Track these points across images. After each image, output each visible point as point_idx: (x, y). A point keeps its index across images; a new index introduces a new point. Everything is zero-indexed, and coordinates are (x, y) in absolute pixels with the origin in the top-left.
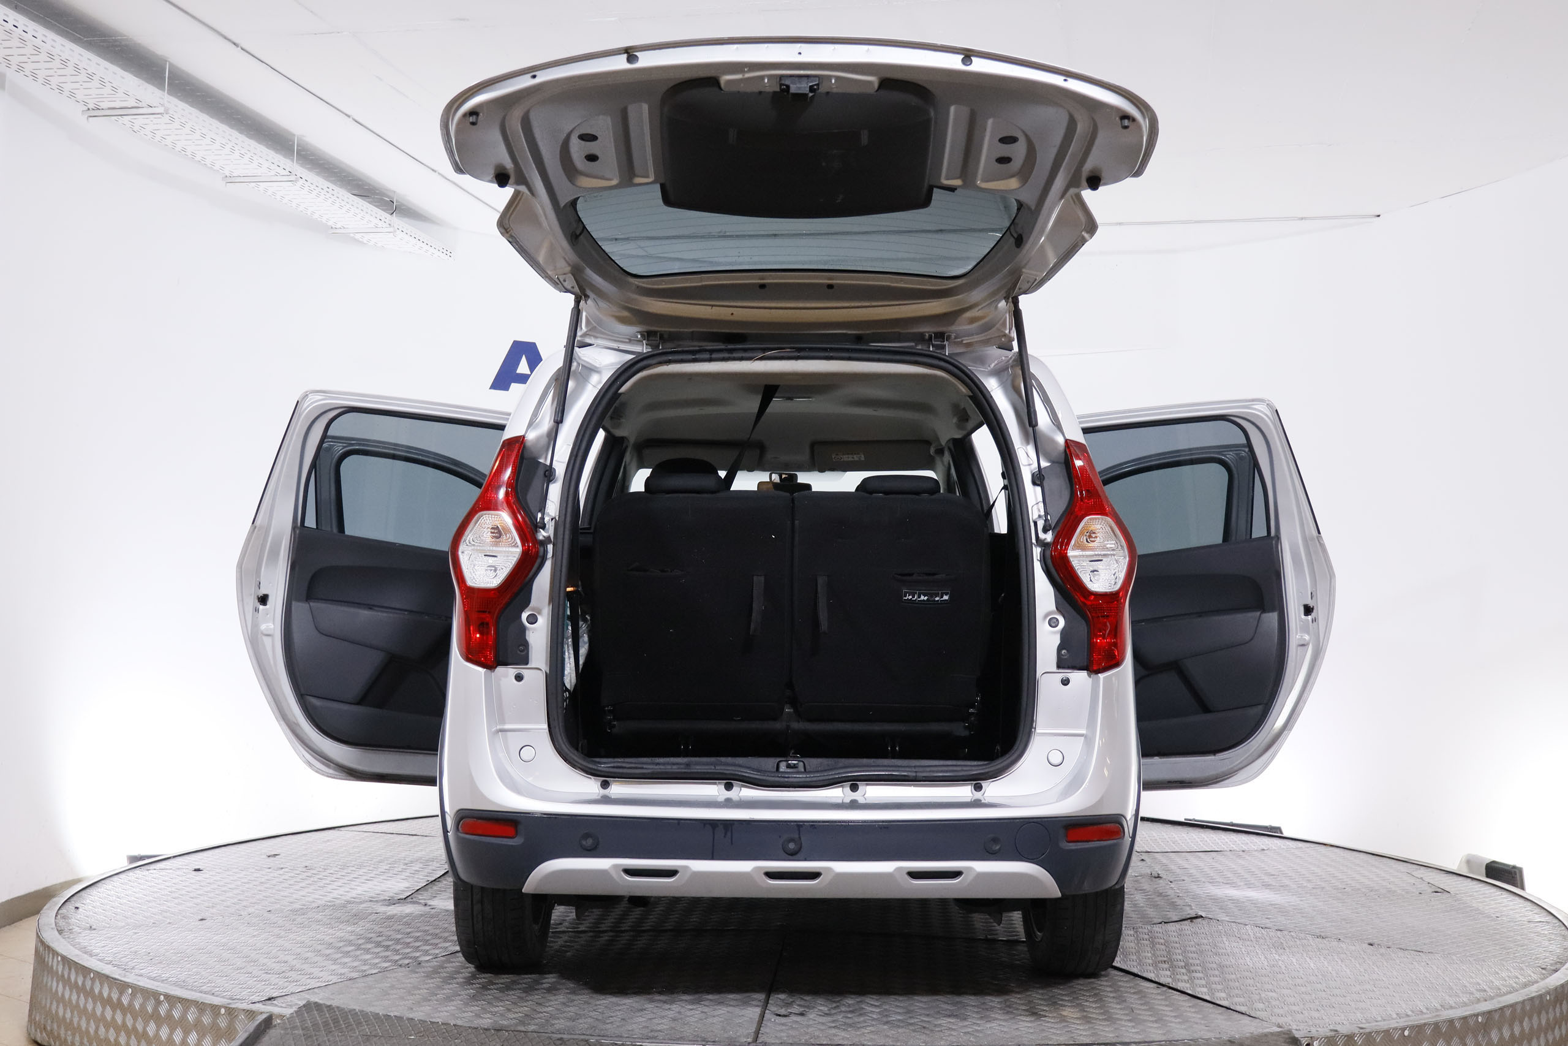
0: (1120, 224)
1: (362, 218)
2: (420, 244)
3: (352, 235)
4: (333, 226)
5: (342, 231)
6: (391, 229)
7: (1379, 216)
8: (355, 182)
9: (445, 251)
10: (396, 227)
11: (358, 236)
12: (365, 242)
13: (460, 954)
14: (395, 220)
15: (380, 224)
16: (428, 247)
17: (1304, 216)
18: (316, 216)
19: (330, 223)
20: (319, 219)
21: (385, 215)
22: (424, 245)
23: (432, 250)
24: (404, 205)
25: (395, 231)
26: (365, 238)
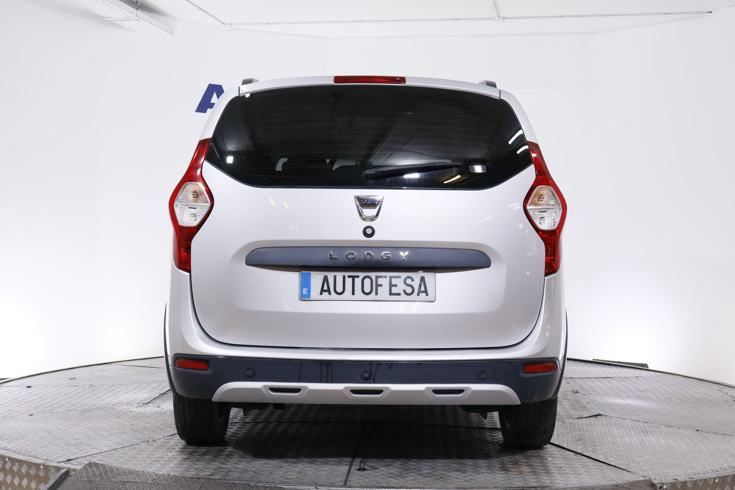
0: (561, 16)
2: (154, 27)
3: (114, 22)
4: (104, 16)
5: (109, 19)
6: (137, 18)
7: (711, 12)
9: (168, 31)
10: (140, 17)
11: (118, 22)
12: (122, 26)
13: (177, 435)
14: (139, 13)
15: (131, 15)
16: (159, 29)
17: (668, 12)
18: (93, 10)
19: (101, 15)
20: (95, 12)
21: (133, 10)
22: (156, 28)
23: (162, 30)
24: (145, 4)
25: (139, 20)
26: (122, 24)
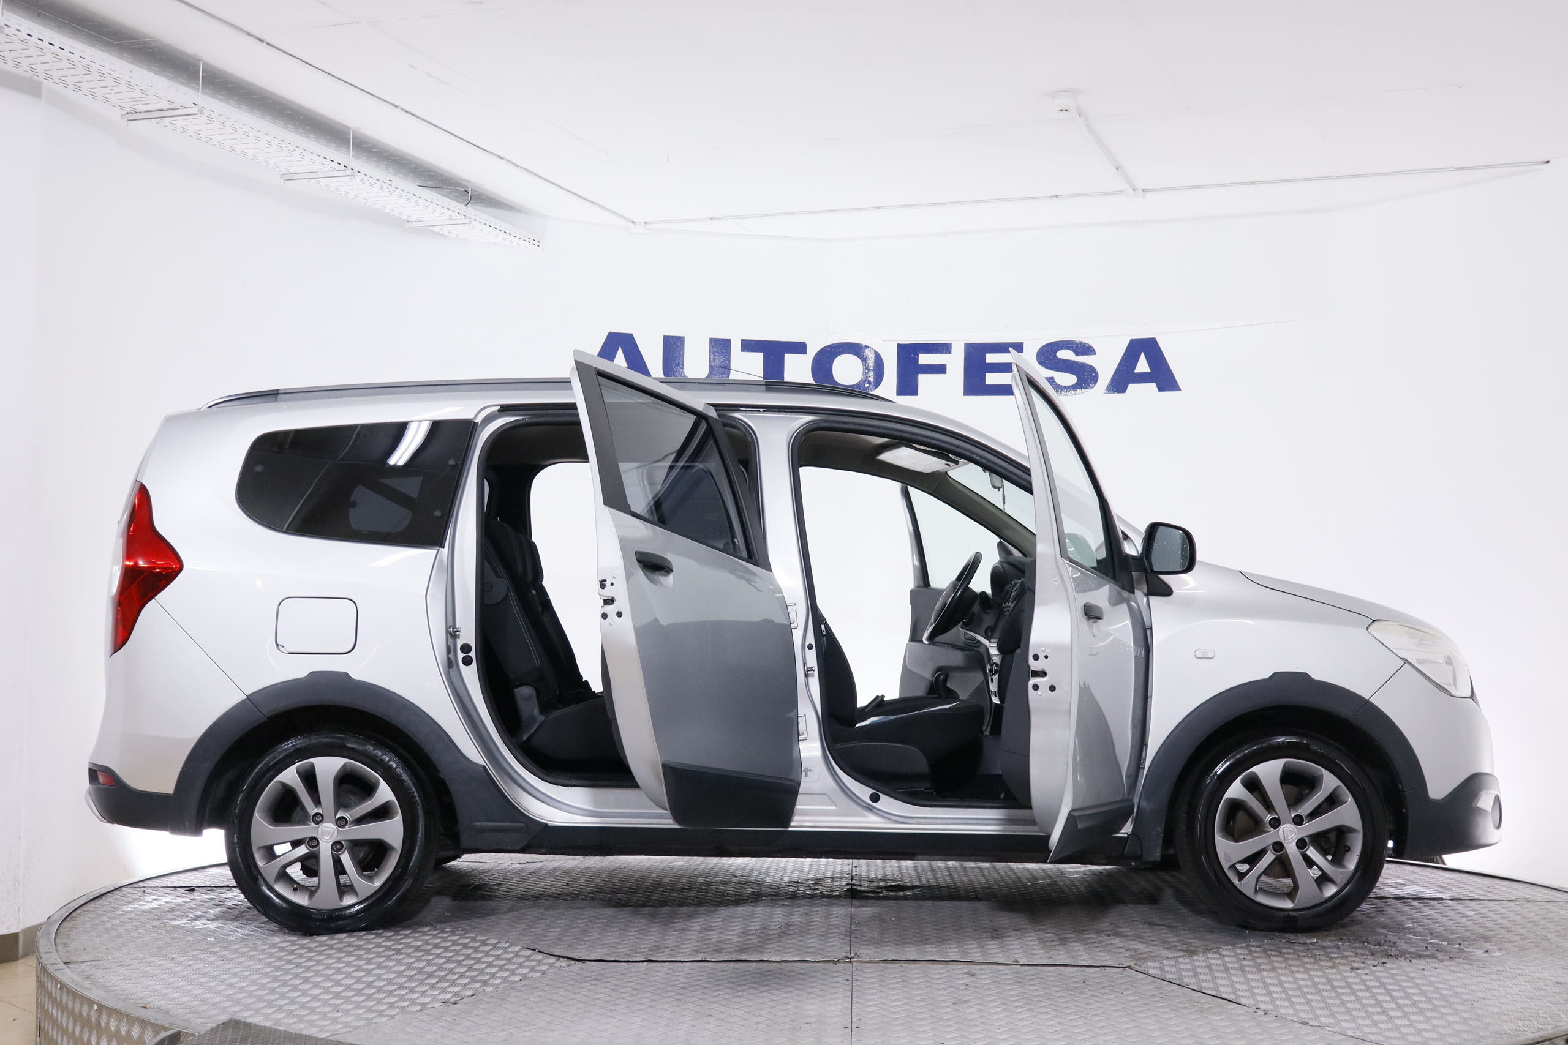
1: (434, 210)
2: (502, 234)
3: (431, 228)
4: (407, 220)
5: (418, 224)
6: (466, 221)
7: (1548, 162)
8: (427, 173)
9: (531, 241)
10: (473, 218)
11: (437, 229)
12: (445, 234)
14: (472, 211)
15: (455, 216)
16: (512, 238)
17: (1462, 166)
18: (387, 210)
19: (404, 217)
20: (390, 213)
21: (459, 207)
22: (504, 236)
23: (516, 240)
24: (484, 195)
25: (471, 223)
26: (446, 230)
